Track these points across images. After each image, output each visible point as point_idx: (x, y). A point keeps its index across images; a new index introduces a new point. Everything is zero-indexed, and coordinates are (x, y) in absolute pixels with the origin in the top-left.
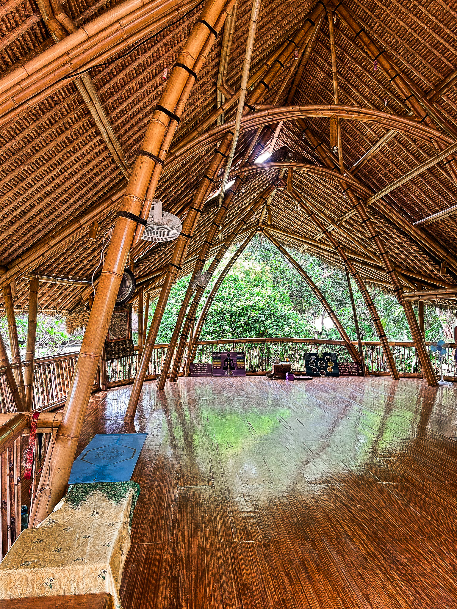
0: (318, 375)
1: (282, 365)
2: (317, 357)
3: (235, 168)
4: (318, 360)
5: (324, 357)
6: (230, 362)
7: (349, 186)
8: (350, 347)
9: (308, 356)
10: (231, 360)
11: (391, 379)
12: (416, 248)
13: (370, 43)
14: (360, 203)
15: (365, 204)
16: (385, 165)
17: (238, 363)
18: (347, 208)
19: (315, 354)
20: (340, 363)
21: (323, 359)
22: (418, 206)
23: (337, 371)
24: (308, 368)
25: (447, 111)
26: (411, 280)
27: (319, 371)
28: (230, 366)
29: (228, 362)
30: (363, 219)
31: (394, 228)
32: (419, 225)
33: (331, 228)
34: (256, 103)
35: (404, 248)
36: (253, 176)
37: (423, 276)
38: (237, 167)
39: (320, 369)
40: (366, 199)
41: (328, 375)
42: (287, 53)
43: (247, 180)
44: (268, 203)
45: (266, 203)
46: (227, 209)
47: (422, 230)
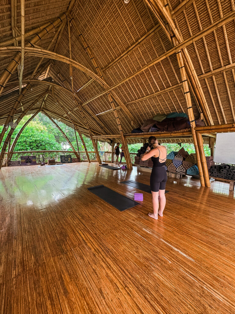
0: (65, 163)
1: (52, 160)
4: (65, 158)
7: (76, 98)
8: (75, 153)
9: (61, 157)
10: (29, 159)
11: (88, 162)
12: (96, 123)
14: (79, 105)
15: (81, 106)
16: (88, 93)
17: (33, 160)
18: (75, 106)
19: (64, 156)
20: (72, 158)
21: (67, 157)
22: (97, 109)
23: (71, 161)
24: (61, 161)
26: (94, 133)
32: (97, 115)
33: (69, 113)
35: (93, 122)
37: (97, 132)
39: (65, 161)
40: (81, 104)
41: (69, 162)
42: (50, 28)
44: (44, 100)
45: (43, 100)
46: (24, 95)
47: (98, 117)
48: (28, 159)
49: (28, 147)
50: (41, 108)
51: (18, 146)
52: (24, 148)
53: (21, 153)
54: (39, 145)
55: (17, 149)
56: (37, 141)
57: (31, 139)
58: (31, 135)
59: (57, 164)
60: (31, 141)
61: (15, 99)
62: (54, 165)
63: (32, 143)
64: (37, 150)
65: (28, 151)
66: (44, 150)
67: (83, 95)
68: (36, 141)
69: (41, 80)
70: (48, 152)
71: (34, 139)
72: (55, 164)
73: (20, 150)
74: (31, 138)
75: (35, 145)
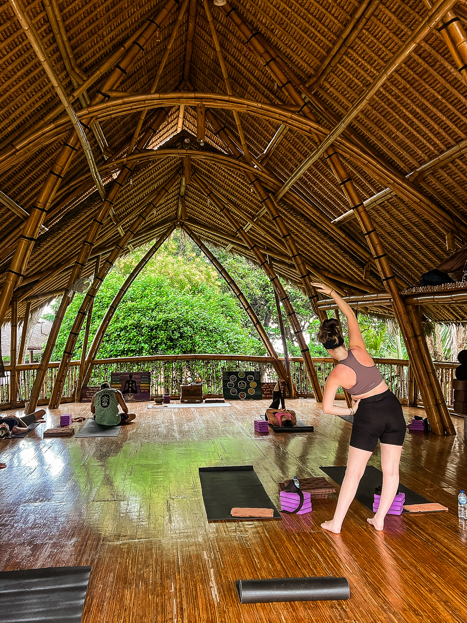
0: (237, 398)
1: (191, 387)
2: (237, 376)
3: (122, 155)
4: (239, 379)
5: (246, 376)
6: (132, 384)
7: (257, 177)
8: (277, 364)
9: (227, 375)
10: (133, 382)
12: (338, 249)
13: (241, 24)
14: (269, 197)
15: (276, 198)
17: (142, 385)
19: (236, 373)
20: (264, 384)
21: (245, 379)
23: (259, 393)
24: (225, 390)
25: (334, 98)
27: (238, 393)
28: (132, 390)
29: (129, 384)
30: (273, 216)
31: (312, 225)
32: (339, 222)
34: (111, 90)
36: (145, 165)
38: (124, 154)
39: (240, 391)
41: (249, 398)
42: (147, 35)
43: (137, 169)
44: (181, 194)
45: (179, 194)
46: (111, 203)
47: (340, 229)
48: (128, 382)
49: (143, 345)
50: (176, 218)
51: (118, 341)
52: (134, 347)
53: (125, 361)
54: (177, 335)
55: (116, 350)
56: (170, 324)
57: (154, 318)
58: (156, 305)
59: (207, 402)
60: (153, 323)
61: (91, 219)
62: (198, 403)
63: (156, 329)
64: (171, 354)
65: (144, 355)
66: (191, 351)
67: (282, 161)
68: (166, 321)
69: (156, 148)
70: (203, 359)
71: (161, 316)
72: (201, 402)
73: (123, 352)
74: (154, 314)
75: (162, 335)
